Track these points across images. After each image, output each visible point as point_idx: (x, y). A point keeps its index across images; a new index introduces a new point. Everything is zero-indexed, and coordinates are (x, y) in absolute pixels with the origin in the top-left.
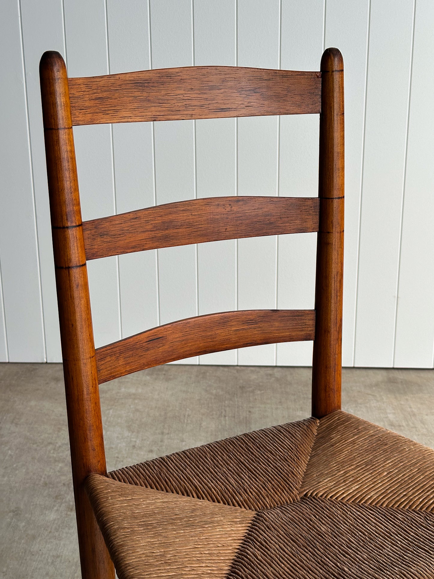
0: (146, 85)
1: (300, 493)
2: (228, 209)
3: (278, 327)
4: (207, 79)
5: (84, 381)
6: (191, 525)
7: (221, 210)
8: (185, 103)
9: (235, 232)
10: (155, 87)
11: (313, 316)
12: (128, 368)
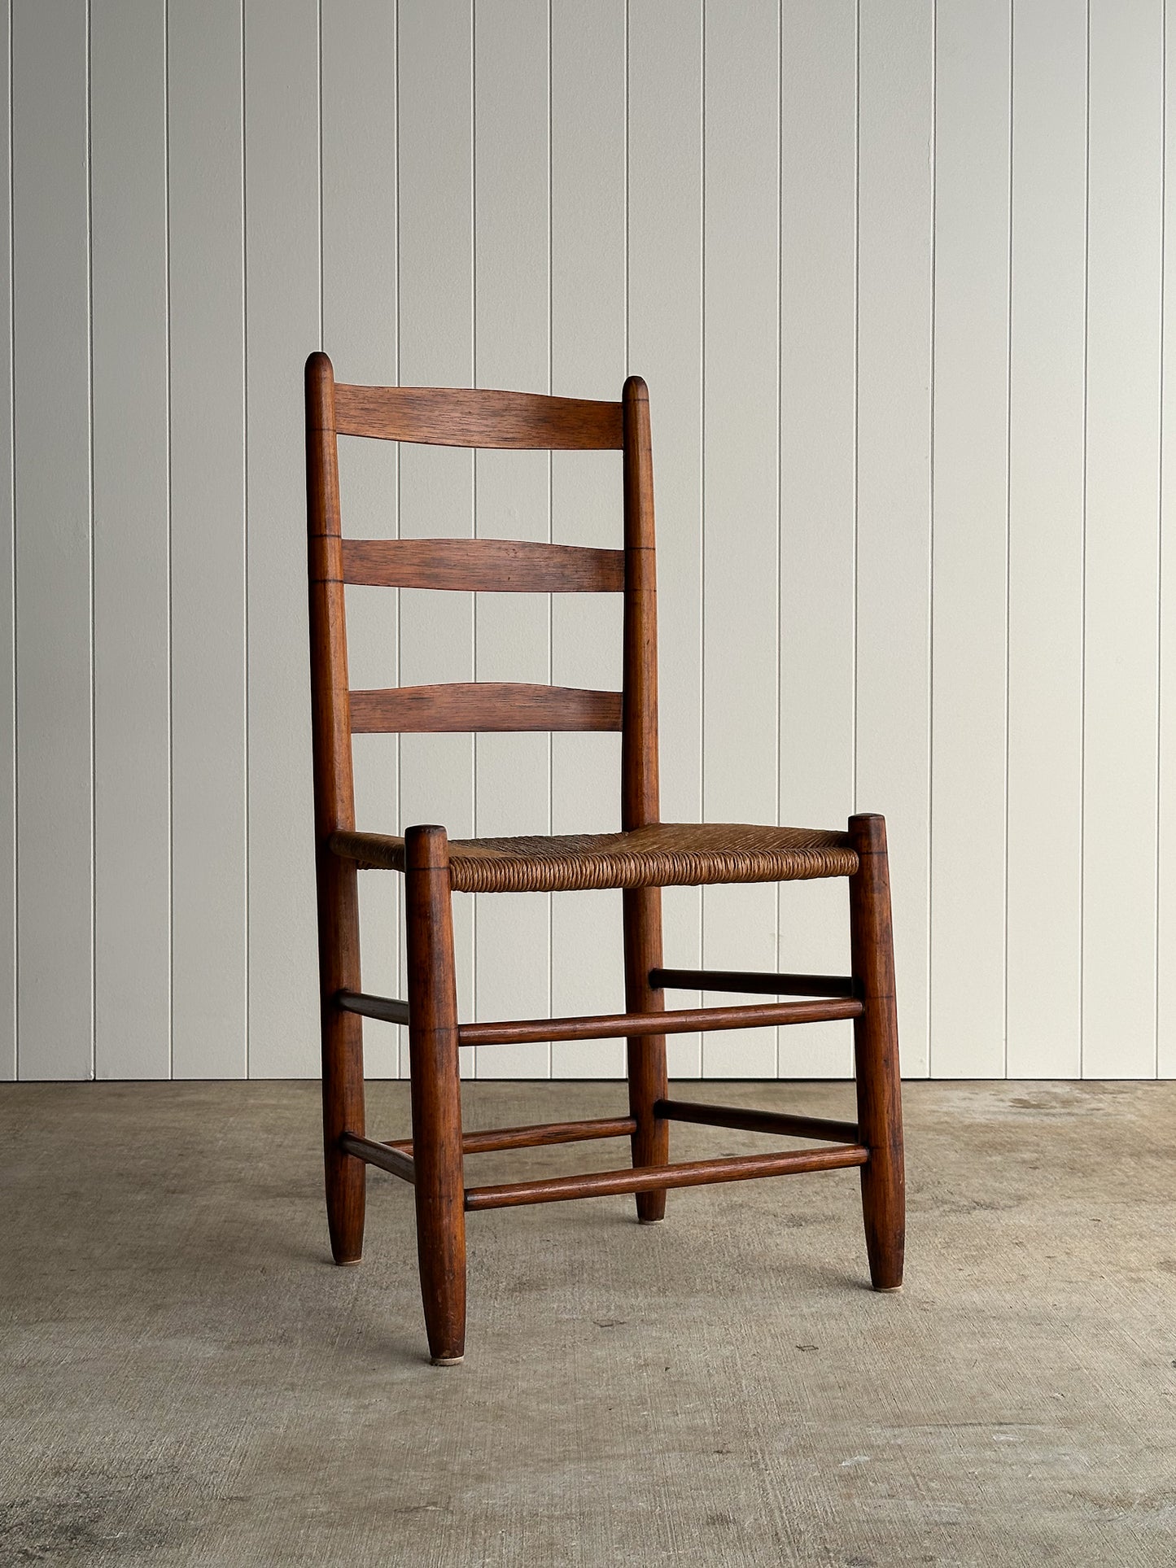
0: (417, 403)
2: (512, 554)
4: (489, 404)
7: (503, 554)
9: (520, 583)
10: (428, 405)
11: (621, 702)
12: (384, 725)
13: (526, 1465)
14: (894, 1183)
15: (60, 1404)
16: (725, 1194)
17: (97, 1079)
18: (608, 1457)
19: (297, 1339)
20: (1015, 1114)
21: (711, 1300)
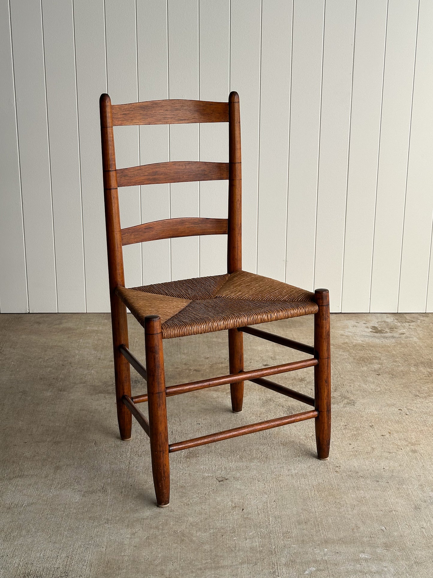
0: (146, 108)
1: (214, 296)
2: (184, 167)
3: (209, 227)
4: (174, 106)
5: (116, 242)
6: (163, 301)
7: (181, 167)
8: (164, 116)
10: (150, 109)
11: (227, 222)
12: (136, 240)
13: (192, 572)
14: (327, 423)
15: (24, 532)
16: (265, 392)
17: (30, 312)
18: (222, 567)
19: (109, 490)
20: (372, 337)
21: (259, 464)
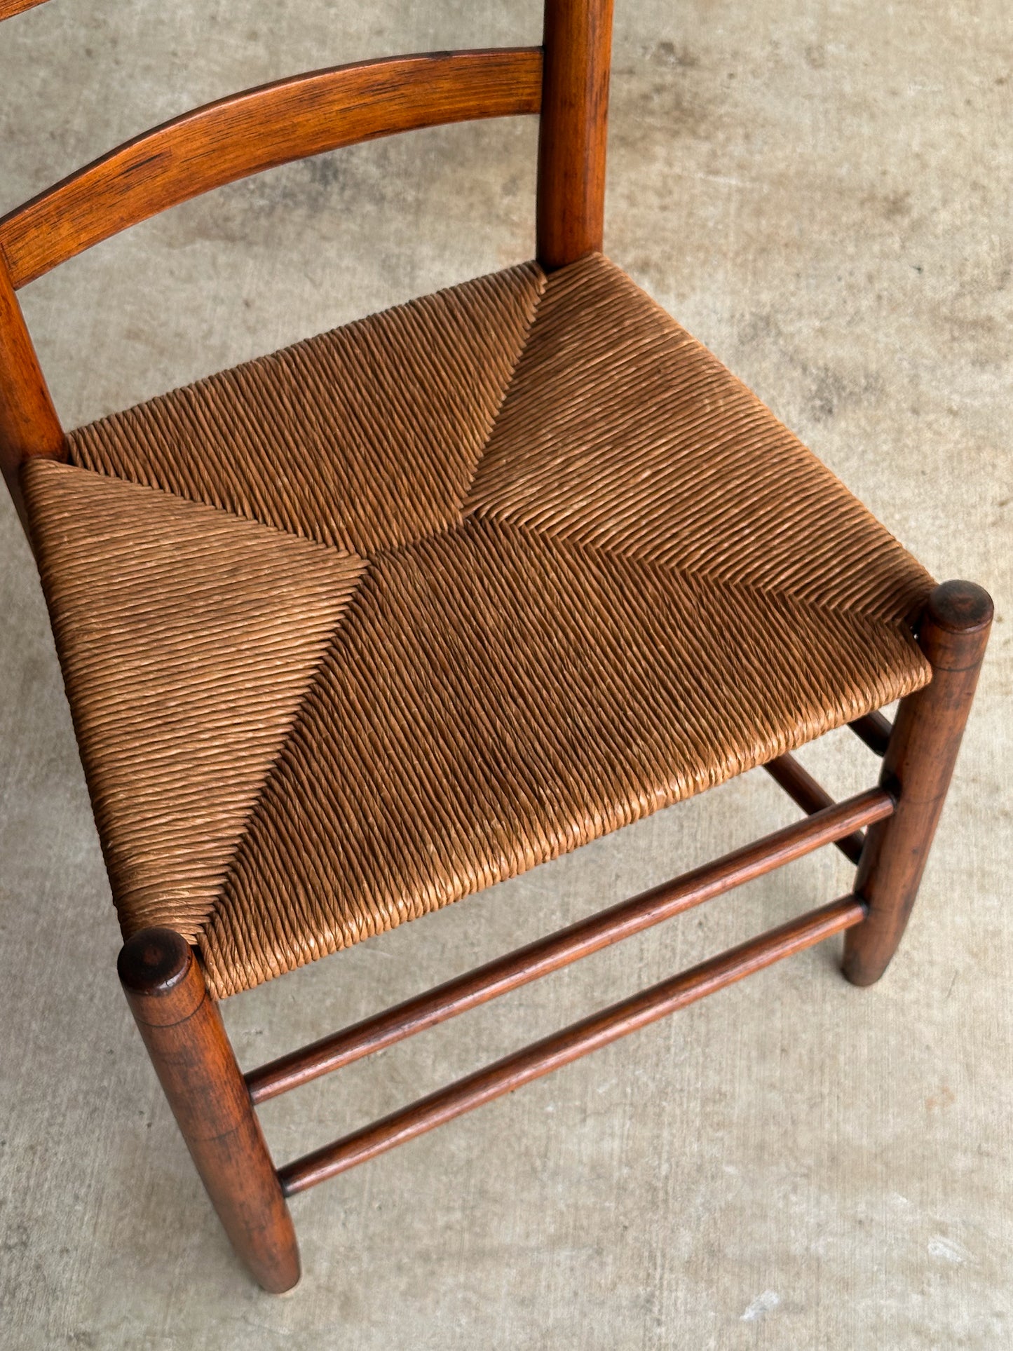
1: (467, 507)
3: (449, 91)
6: (226, 613)
11: (536, 63)
